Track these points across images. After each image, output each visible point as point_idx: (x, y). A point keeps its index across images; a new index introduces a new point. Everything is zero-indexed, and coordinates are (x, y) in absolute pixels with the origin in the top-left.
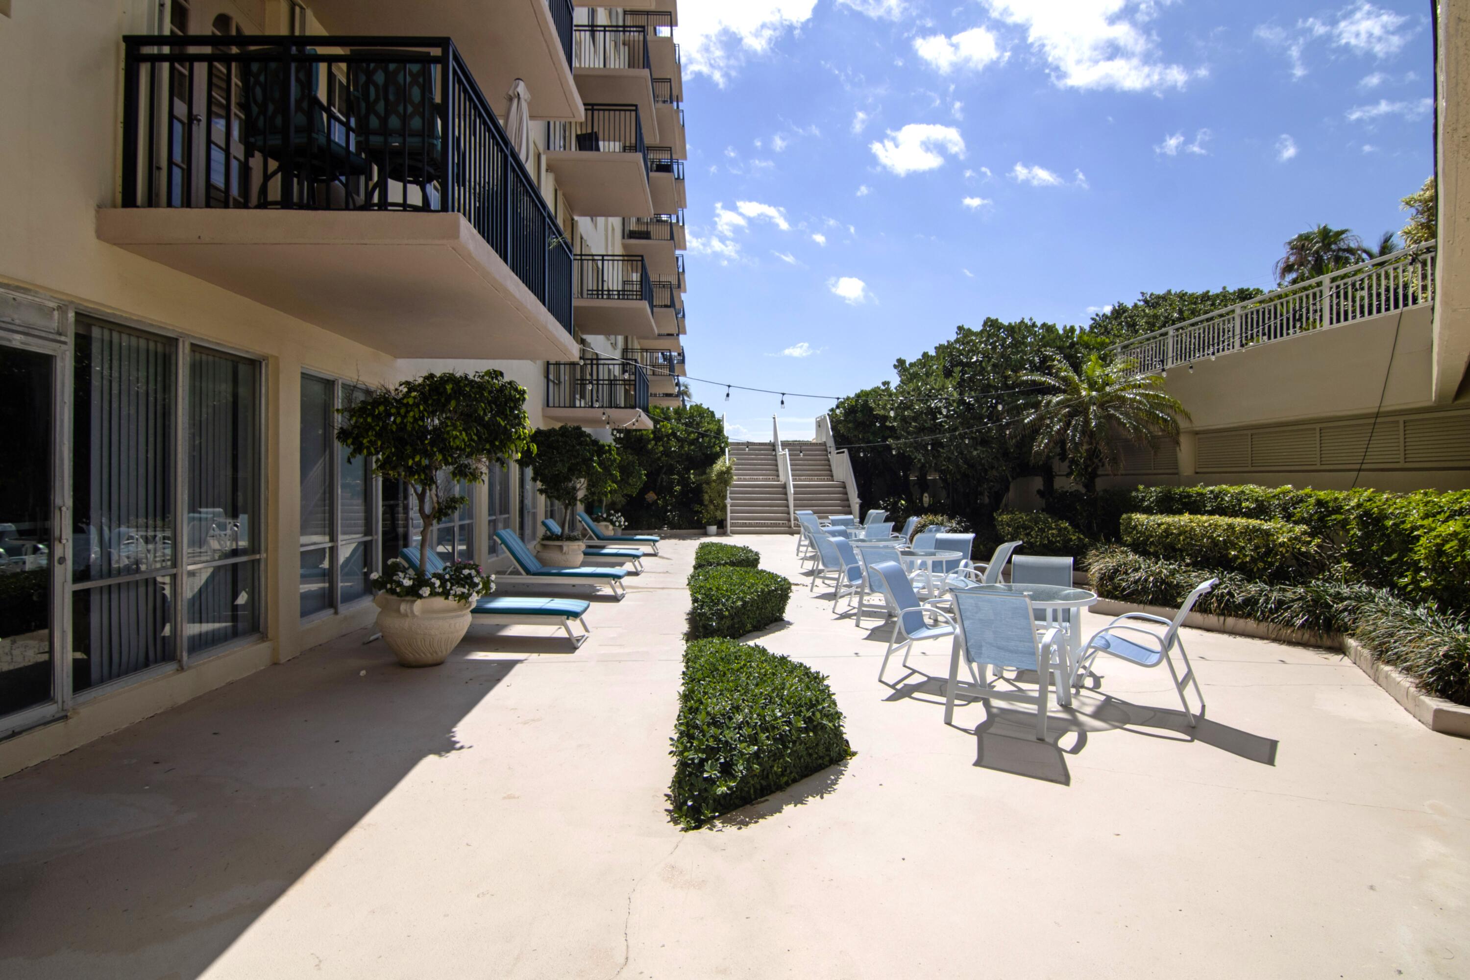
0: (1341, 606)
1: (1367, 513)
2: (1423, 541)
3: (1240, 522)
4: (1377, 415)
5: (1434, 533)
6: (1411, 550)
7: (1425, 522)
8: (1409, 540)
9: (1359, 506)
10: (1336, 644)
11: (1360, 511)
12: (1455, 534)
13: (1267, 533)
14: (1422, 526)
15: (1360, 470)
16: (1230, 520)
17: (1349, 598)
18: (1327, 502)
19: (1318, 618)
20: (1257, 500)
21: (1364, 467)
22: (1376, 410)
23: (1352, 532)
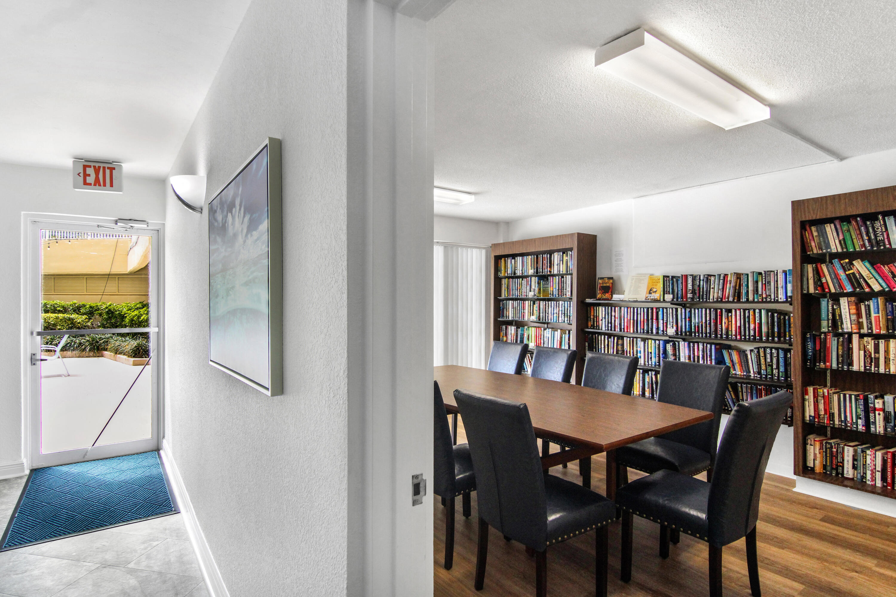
0: (102, 341)
1: (110, 310)
2: (128, 317)
3: (61, 316)
4: (109, 275)
5: (131, 315)
6: (124, 321)
7: (128, 312)
8: (123, 317)
9: (107, 308)
10: (101, 355)
11: (107, 310)
12: (136, 315)
13: (73, 319)
14: (127, 313)
15: (103, 295)
16: (56, 315)
17: (104, 339)
18: (94, 307)
19: (94, 347)
20: (63, 307)
21: (104, 293)
22: (109, 273)
23: (104, 317)
